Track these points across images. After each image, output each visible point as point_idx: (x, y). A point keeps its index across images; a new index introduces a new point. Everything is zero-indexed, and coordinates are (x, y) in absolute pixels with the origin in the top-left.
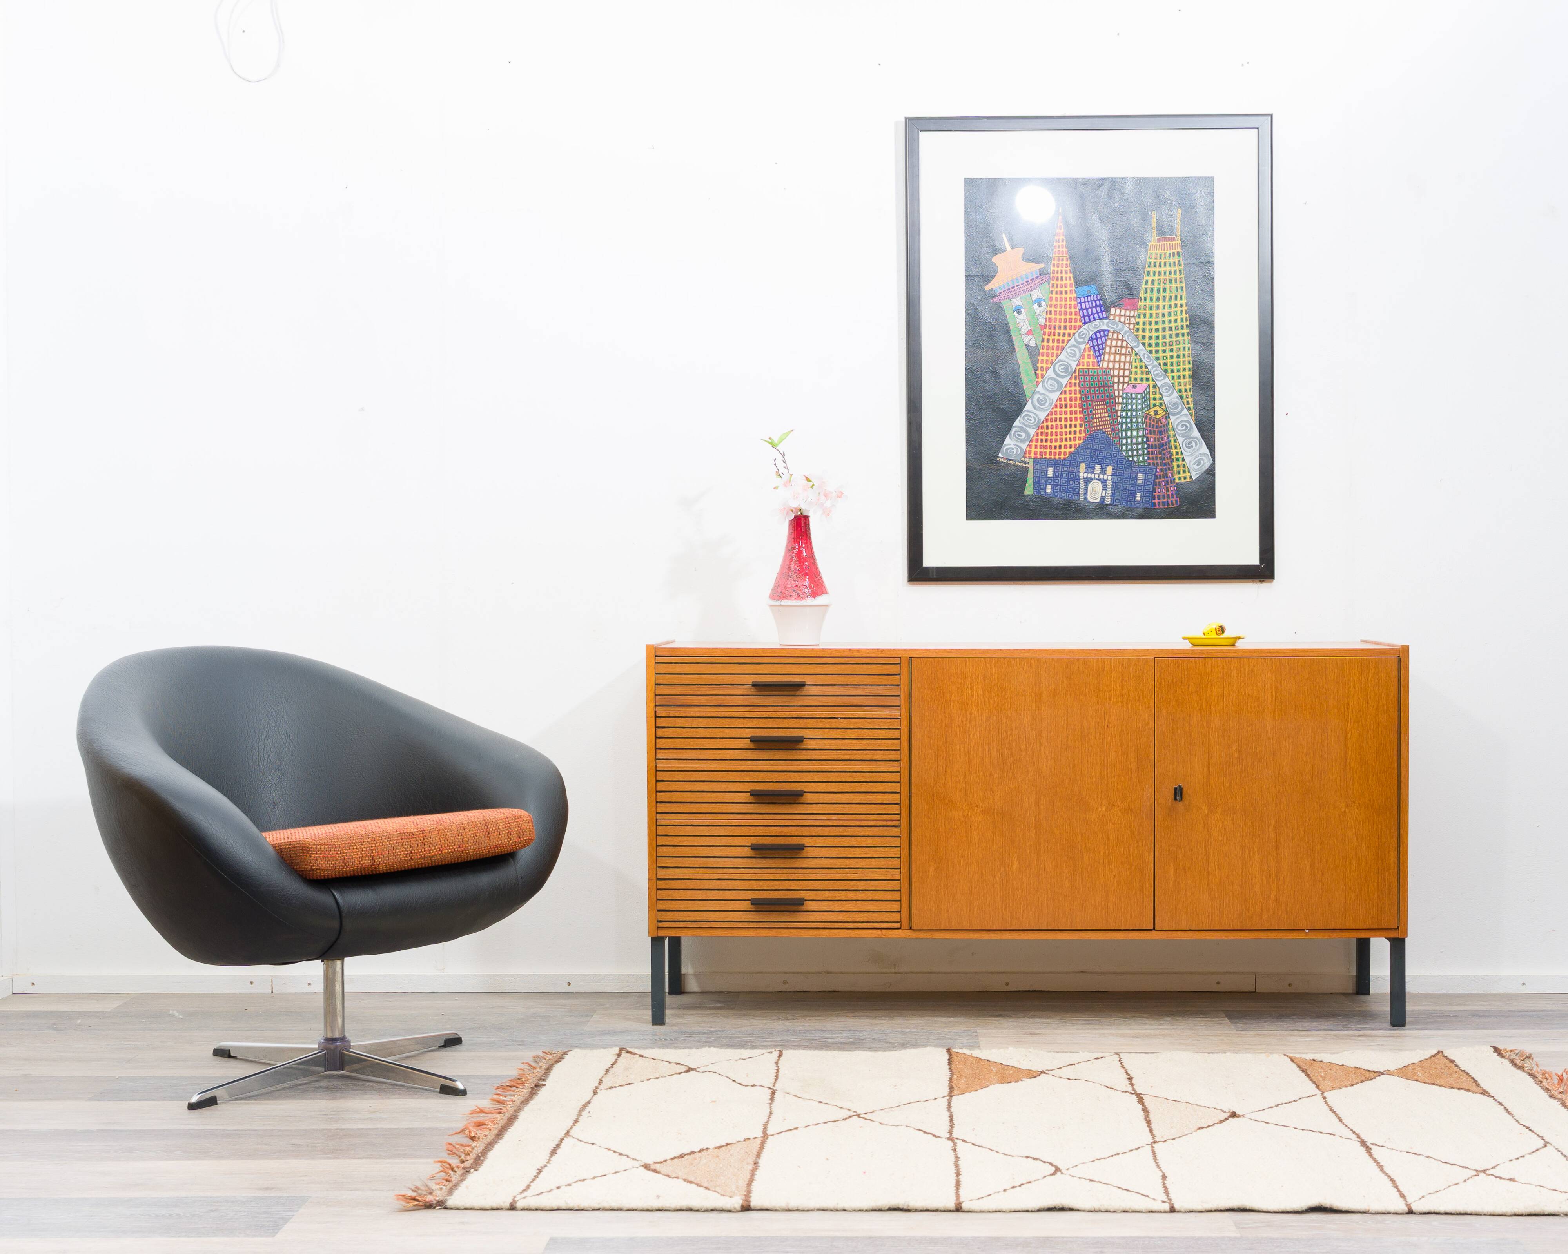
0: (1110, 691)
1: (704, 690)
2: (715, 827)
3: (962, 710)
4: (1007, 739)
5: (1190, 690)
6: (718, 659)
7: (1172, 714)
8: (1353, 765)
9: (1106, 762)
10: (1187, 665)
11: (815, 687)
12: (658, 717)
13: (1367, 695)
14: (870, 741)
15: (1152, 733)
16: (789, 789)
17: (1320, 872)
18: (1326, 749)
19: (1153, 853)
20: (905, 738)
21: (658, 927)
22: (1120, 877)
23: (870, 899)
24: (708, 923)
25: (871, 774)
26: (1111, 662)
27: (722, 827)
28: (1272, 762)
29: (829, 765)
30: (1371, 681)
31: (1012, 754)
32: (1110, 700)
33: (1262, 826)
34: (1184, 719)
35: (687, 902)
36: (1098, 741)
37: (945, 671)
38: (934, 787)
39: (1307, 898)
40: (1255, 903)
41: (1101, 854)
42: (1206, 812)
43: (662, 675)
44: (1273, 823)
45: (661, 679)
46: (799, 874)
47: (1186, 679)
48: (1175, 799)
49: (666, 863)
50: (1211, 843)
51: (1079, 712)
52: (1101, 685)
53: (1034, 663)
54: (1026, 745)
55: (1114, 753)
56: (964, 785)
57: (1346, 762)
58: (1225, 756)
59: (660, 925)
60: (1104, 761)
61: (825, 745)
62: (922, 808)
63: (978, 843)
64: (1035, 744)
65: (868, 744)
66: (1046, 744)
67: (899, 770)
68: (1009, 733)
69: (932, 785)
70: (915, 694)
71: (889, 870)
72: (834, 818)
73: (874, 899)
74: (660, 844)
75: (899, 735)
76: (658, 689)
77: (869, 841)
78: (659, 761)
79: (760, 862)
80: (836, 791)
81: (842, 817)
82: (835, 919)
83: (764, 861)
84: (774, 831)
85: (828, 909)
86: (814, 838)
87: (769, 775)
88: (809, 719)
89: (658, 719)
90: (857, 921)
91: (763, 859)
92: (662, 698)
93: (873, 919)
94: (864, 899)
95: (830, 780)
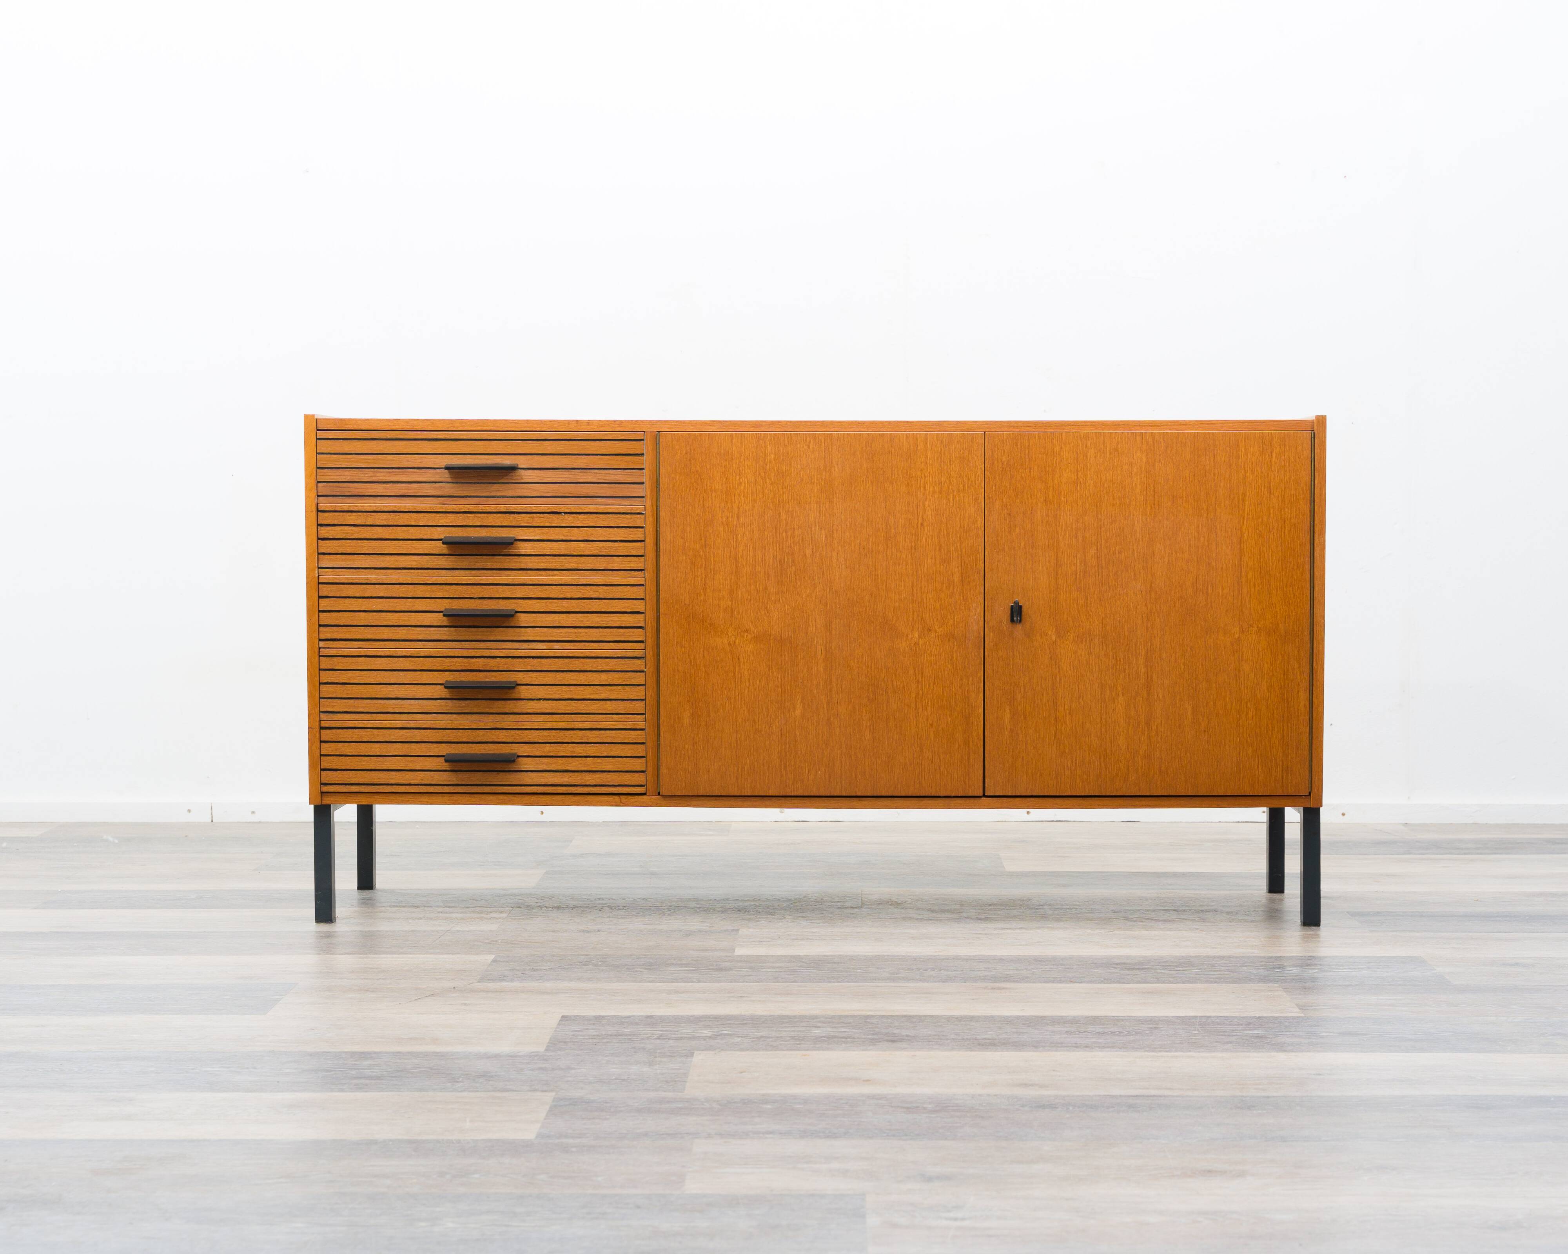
0: (926, 477)
1: (382, 476)
2: (396, 659)
3: (727, 502)
4: (787, 541)
5: (1032, 475)
6: (401, 434)
7: (1009, 507)
8: (1250, 575)
9: (920, 572)
10: (1029, 441)
11: (531, 471)
12: (321, 511)
13: (1269, 483)
14: (604, 544)
15: (981, 533)
16: (496, 608)
17: (1205, 719)
18: (1214, 555)
19: (982, 695)
20: (650, 541)
21: (322, 793)
22: (939, 726)
23: (605, 754)
24: (389, 787)
25: (605, 588)
26: (926, 439)
27: (406, 659)
28: (1142, 571)
29: (550, 575)
30: (1276, 463)
31: (794, 561)
32: (925, 489)
33: (1128, 657)
34: (1024, 513)
35: (360, 758)
36: (909, 545)
37: (703, 450)
39: (1188, 754)
40: (1118, 760)
41: (913, 695)
42: (1054, 638)
43: (325, 456)
44: (1143, 653)
45: (325, 461)
46: (509, 721)
47: (1027, 460)
48: (1012, 621)
49: (333, 706)
50: (1060, 679)
51: (883, 504)
52: (913, 470)
53: (823, 441)
54: (813, 549)
55: (929, 561)
56: (730, 603)
57: (1241, 572)
58: (1078, 564)
59: (326, 789)
60: (917, 571)
61: (544, 548)
62: (674, 633)
64: (824, 548)
65: (601, 548)
66: (840, 548)
67: (643, 583)
68: (789, 533)
69: (687, 602)
70: (664, 480)
71: (630, 716)
72: (556, 647)
73: (610, 755)
74: (323, 681)
75: (642, 535)
76: (319, 474)
77: (603, 678)
78: (322, 570)
79: (457, 705)
80: (558, 611)
81: (567, 645)
82: (558, 782)
83: (463, 704)
84: (476, 664)
85: (549, 769)
86: (529, 673)
87: (470, 589)
88: (523, 515)
89: (320, 514)
90: (588, 784)
91: (461, 702)
92: (325, 486)
93: (608, 782)
94: (596, 755)
95: (552, 596)
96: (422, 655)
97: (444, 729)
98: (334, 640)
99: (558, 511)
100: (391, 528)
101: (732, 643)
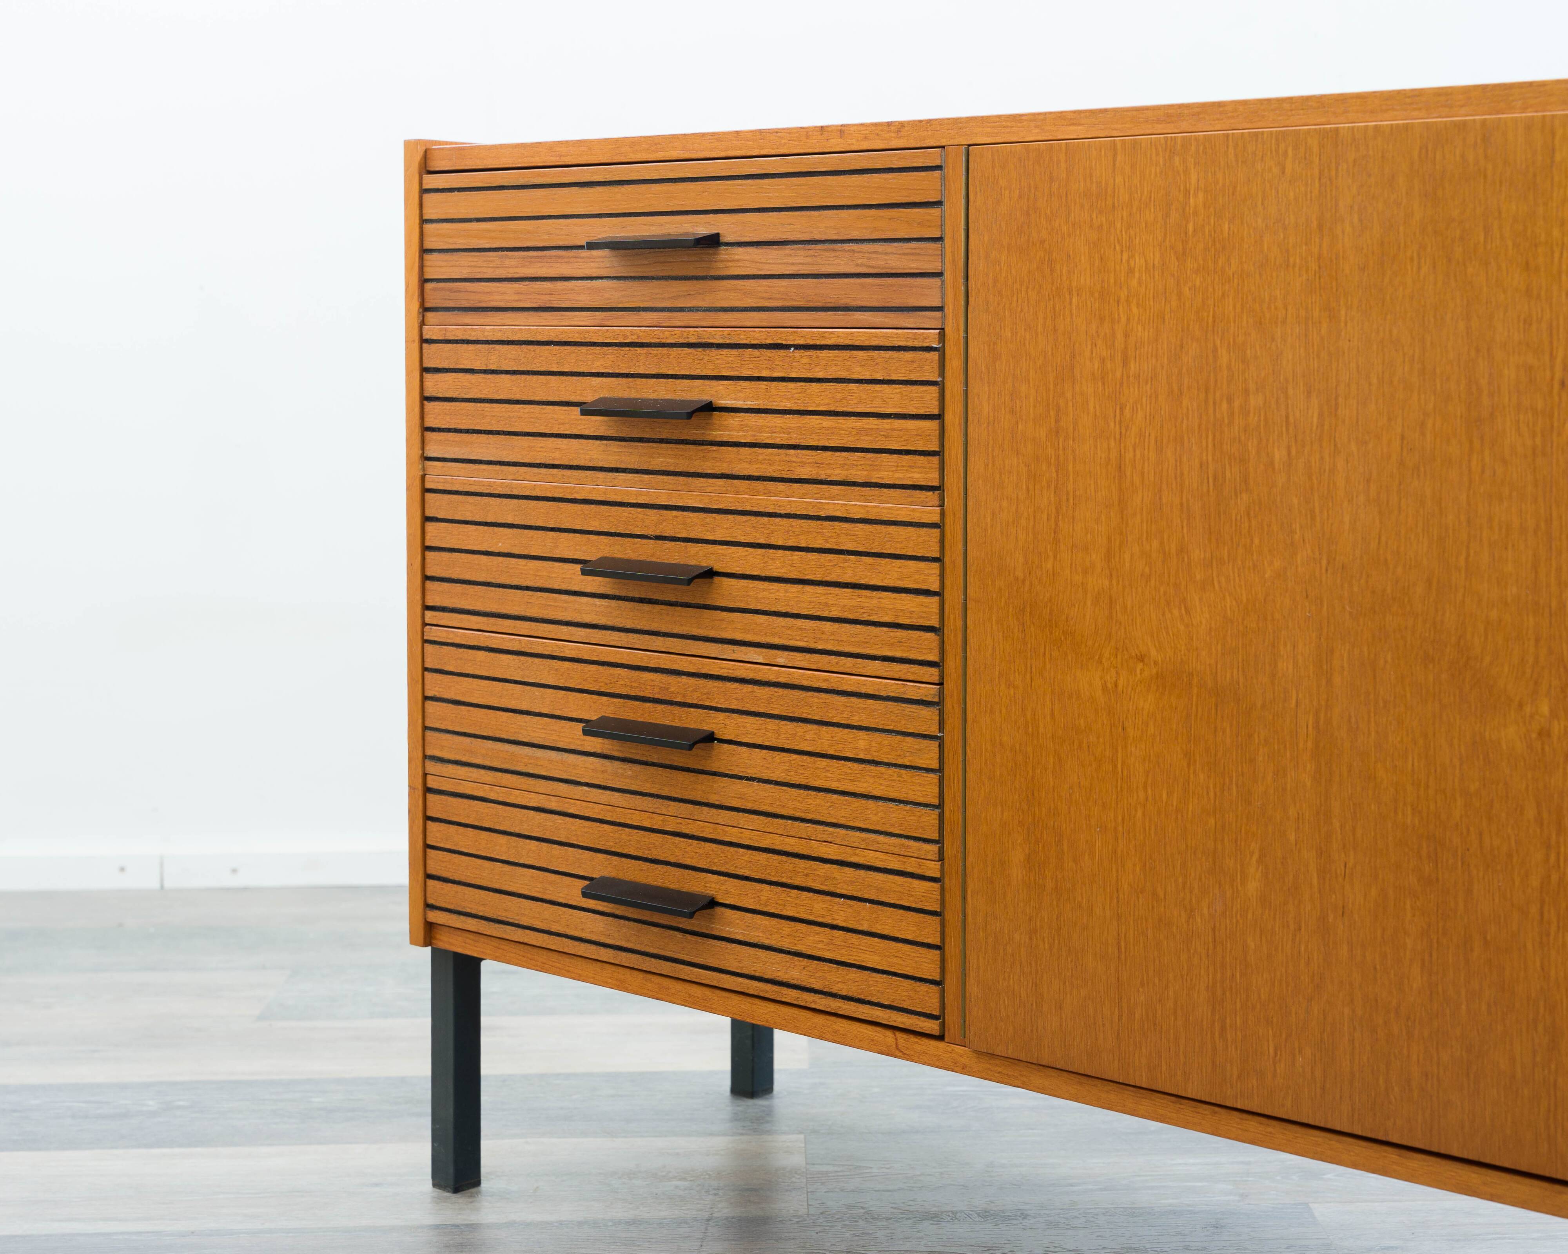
1: (513, 265)
3: (1102, 319)
4: (1231, 424)
6: (539, 175)
11: (742, 249)
12: (427, 341)
14: (866, 421)
16: (682, 562)
20: (953, 415)
21: (427, 924)
23: (865, 924)
24: (520, 931)
25: (867, 527)
27: (545, 661)
29: (768, 494)
31: (1246, 480)
37: (1057, 184)
38: (1024, 581)
41: (1535, 881)
43: (432, 226)
45: (430, 237)
46: (702, 822)
49: (443, 748)
51: (1461, 325)
53: (1315, 151)
54: (1289, 448)
56: (1107, 582)
59: (432, 916)
61: (760, 429)
63: (1145, 788)
64: (1316, 447)
66: (1353, 447)
67: (938, 519)
68: (1237, 404)
69: (1019, 574)
70: (978, 266)
71: (911, 843)
72: (781, 661)
73: (873, 930)
74: (429, 694)
75: (937, 403)
76: (427, 263)
77: (862, 744)
78: (429, 463)
79: (620, 771)
80: (785, 576)
81: (799, 659)
82: (781, 976)
83: (630, 773)
84: (651, 684)
85: (767, 942)
86: (735, 716)
87: (640, 516)
88: (725, 351)
89: (425, 345)
90: (834, 991)
91: (626, 766)
92: (434, 289)
93: (872, 995)
94: (851, 926)
95: (773, 542)
96: (568, 654)
97: (601, 821)
98: (443, 609)
99: (784, 343)
100: (523, 377)
101: (1109, 685)
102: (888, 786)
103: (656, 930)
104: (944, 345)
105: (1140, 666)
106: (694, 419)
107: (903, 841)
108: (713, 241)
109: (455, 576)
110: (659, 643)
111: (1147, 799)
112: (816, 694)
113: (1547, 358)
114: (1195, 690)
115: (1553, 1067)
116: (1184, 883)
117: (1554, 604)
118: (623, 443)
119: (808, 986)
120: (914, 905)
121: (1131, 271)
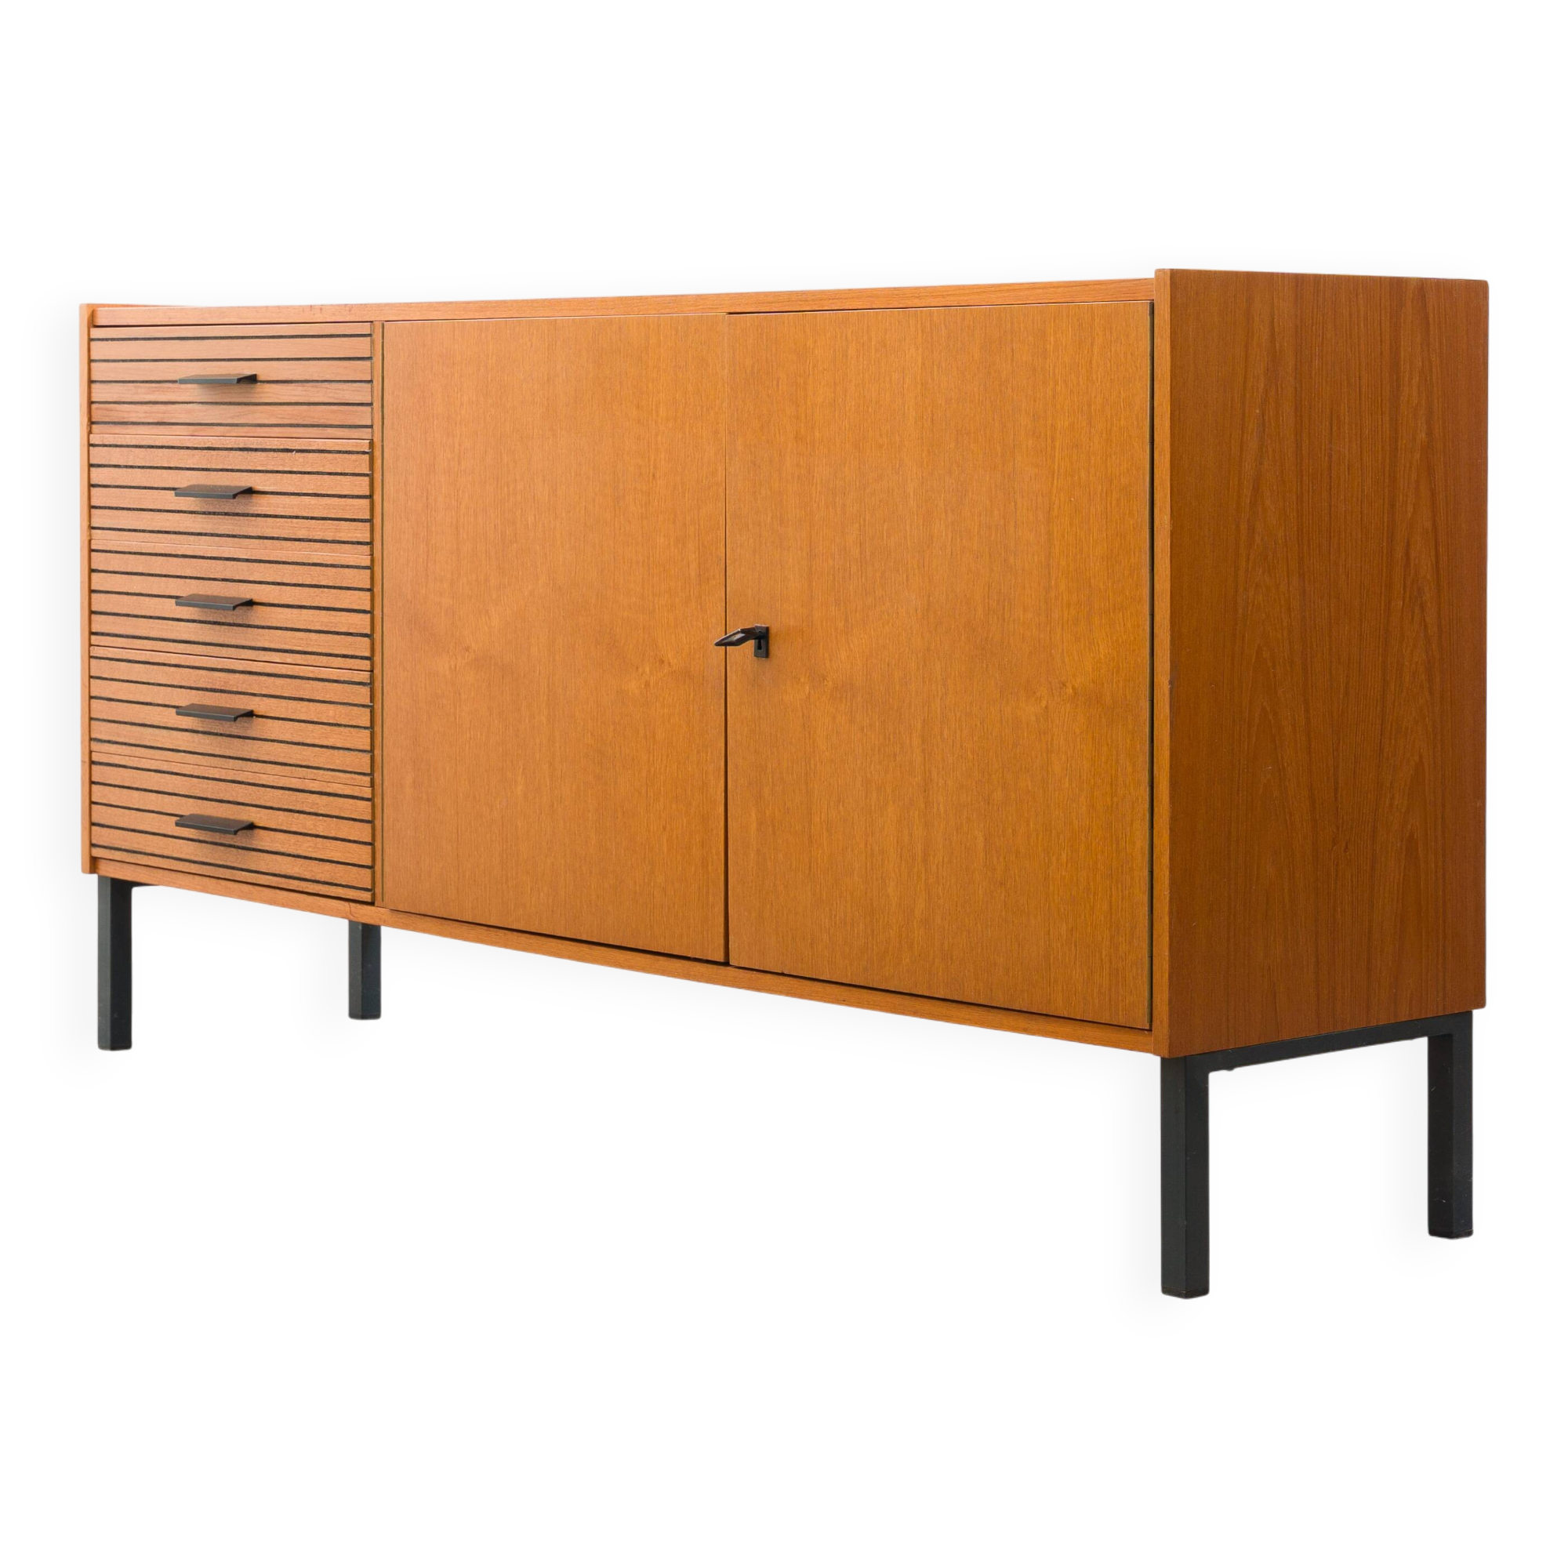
0: (658, 393)
3: (448, 435)
4: (509, 501)
5: (780, 392)
6: (158, 331)
7: (753, 449)
9: (651, 560)
10: (776, 330)
11: (269, 385)
12: (92, 445)
14: (333, 500)
15: (722, 493)
20: (378, 496)
21: (92, 858)
22: (672, 831)
23: (333, 835)
25: (334, 570)
26: (659, 326)
28: (917, 571)
29: (281, 549)
30: (1098, 366)
32: (658, 414)
33: (900, 733)
34: (771, 461)
36: (639, 510)
37: (426, 350)
39: (979, 926)
40: (888, 923)
42: (807, 689)
43: (97, 363)
44: (919, 726)
45: (96, 371)
46: (247, 772)
47: (775, 364)
49: (101, 732)
50: (815, 766)
51: (610, 440)
52: (644, 380)
53: (546, 332)
55: (662, 540)
56: (451, 601)
58: (837, 555)
59: (95, 852)
61: (278, 506)
62: (397, 647)
64: (547, 515)
65: (329, 507)
66: (564, 515)
67: (357, 563)
68: (511, 488)
69: (409, 597)
70: (387, 398)
71: (356, 776)
72: (289, 660)
73: (338, 836)
74: (93, 694)
75: (368, 488)
76: (93, 390)
77: (331, 713)
78: (93, 531)
79: (202, 741)
80: (291, 603)
81: (299, 658)
82: (290, 872)
83: (208, 741)
84: (218, 680)
85: (282, 850)
86: (265, 698)
87: (214, 565)
88: (259, 453)
89: (91, 448)
90: (318, 879)
91: (206, 736)
92: (97, 409)
93: (337, 879)
94: (326, 835)
95: (285, 581)
96: (173, 662)
97: (192, 776)
98: (102, 634)
99: (290, 448)
100: (148, 470)
101: (453, 667)
102: (344, 740)
103: (222, 848)
104: (373, 450)
105: (467, 653)
106: (237, 499)
107: (353, 776)
108: (252, 379)
109: (109, 611)
110: (224, 651)
111: (471, 738)
112: (307, 681)
113: (647, 460)
114: (493, 667)
115: (652, 884)
116: (489, 790)
117: (651, 608)
118: (204, 516)
119: (304, 877)
120: (358, 818)
121: (462, 404)
